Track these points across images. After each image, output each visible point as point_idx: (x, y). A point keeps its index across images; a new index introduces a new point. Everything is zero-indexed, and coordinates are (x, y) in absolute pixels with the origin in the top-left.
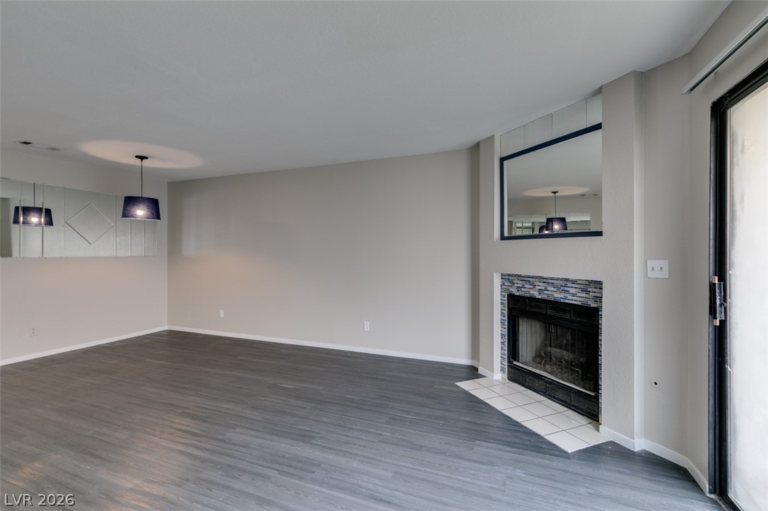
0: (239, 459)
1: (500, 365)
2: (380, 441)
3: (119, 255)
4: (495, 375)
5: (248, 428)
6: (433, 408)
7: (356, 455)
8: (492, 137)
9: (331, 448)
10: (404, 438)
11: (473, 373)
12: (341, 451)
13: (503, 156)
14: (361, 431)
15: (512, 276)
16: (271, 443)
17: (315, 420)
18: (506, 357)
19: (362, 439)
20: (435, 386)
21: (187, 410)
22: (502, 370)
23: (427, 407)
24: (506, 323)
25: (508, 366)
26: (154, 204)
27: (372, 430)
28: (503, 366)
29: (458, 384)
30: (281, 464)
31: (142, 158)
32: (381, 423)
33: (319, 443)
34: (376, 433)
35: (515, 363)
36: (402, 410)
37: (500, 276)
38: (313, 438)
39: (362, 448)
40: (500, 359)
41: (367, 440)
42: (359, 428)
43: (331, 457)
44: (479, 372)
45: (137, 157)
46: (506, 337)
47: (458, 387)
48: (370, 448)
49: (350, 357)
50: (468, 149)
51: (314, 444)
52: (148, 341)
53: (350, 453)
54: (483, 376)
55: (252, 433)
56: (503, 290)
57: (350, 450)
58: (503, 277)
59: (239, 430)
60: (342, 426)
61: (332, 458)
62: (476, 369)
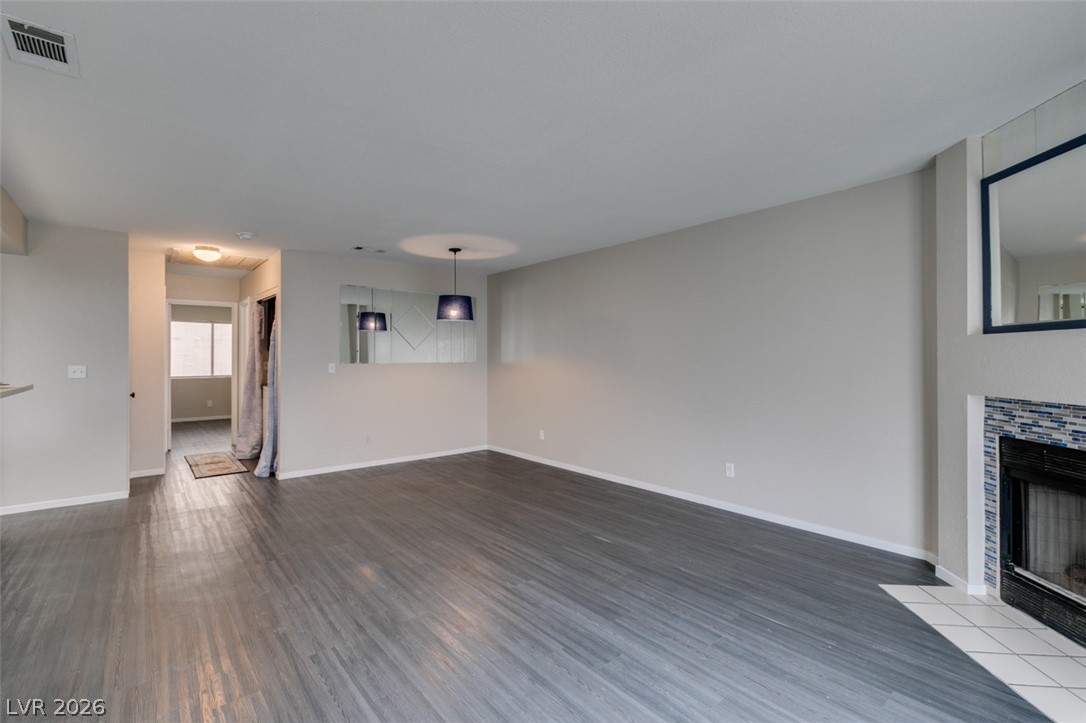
0: (524, 618)
1: (983, 569)
2: (716, 645)
3: (440, 361)
4: (969, 586)
5: (542, 582)
6: (824, 618)
7: (673, 655)
8: (963, 143)
9: (637, 635)
10: (756, 651)
11: (924, 573)
12: (653, 643)
13: (987, 175)
14: (690, 623)
15: (1009, 402)
16: (564, 608)
17: (628, 593)
18: (998, 556)
19: (688, 636)
20: (836, 583)
21: (484, 547)
22: (989, 579)
23: (811, 613)
24: (997, 491)
25: (1002, 575)
26: (467, 303)
27: (707, 626)
28: (990, 572)
29: (884, 587)
30: (570, 639)
31: (455, 250)
32: (725, 619)
33: (624, 624)
34: (712, 632)
35: (1017, 570)
36: (765, 608)
37: (983, 403)
38: (619, 615)
39: (686, 648)
40: (983, 559)
41: (695, 639)
42: (688, 618)
43: (636, 647)
44: (937, 575)
45: (451, 250)
46: (998, 518)
47: (885, 592)
48: (697, 652)
49: (701, 513)
50: (915, 173)
51: (618, 624)
52: (466, 460)
53: (665, 650)
54: (944, 584)
55: (547, 590)
56: (989, 428)
57: (665, 646)
58: (989, 403)
59: (532, 582)
60: (665, 610)
61: (637, 649)
62: (931, 568)
